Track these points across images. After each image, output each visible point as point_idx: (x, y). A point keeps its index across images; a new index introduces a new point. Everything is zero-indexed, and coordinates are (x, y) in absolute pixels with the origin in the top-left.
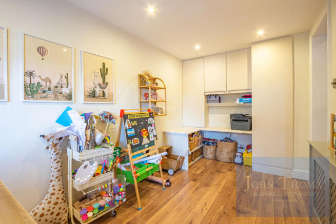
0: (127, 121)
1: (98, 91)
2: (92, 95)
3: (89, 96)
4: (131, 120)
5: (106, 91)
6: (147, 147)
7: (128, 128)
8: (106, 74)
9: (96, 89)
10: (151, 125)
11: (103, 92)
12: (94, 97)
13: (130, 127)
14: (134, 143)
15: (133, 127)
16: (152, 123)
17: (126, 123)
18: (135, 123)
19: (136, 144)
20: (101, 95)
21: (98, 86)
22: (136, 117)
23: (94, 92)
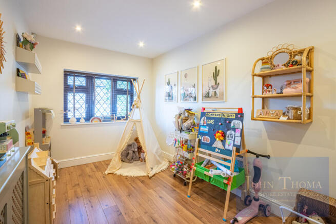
0: (203, 118)
1: (212, 92)
2: (207, 96)
3: (205, 97)
4: (209, 118)
5: (217, 91)
6: (218, 152)
7: (202, 124)
8: (218, 76)
9: (210, 91)
10: (234, 129)
11: (215, 92)
12: (208, 97)
13: (205, 124)
14: (204, 140)
15: (208, 125)
16: (236, 127)
17: (202, 120)
18: (212, 122)
19: (206, 142)
20: (213, 95)
21: (211, 88)
22: (214, 116)
23: (208, 93)
